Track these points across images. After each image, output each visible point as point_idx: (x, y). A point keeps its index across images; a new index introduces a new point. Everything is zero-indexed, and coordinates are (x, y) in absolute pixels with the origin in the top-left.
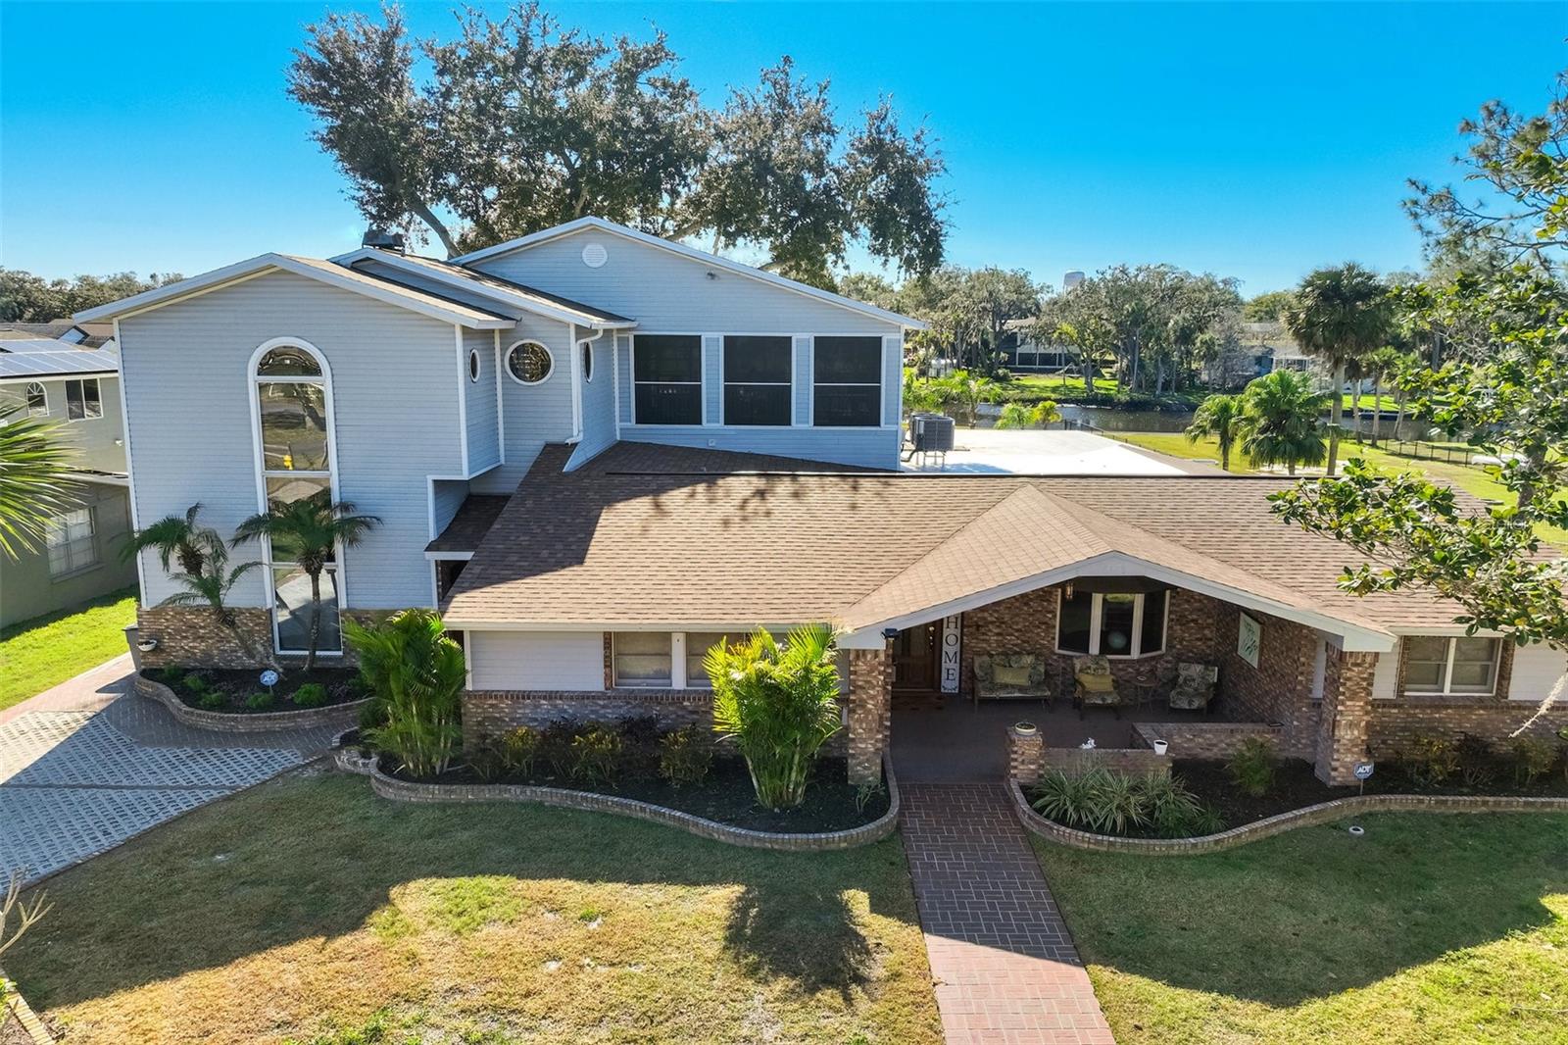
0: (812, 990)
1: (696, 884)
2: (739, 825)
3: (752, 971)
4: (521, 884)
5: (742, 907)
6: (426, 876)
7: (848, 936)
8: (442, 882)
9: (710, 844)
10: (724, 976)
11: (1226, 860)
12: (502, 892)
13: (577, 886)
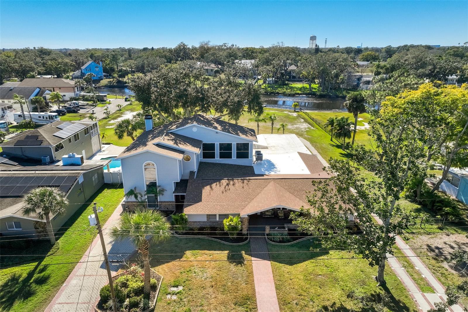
0: (238, 264)
1: (223, 251)
2: (228, 242)
3: (230, 262)
4: (201, 251)
5: (229, 254)
6: (188, 250)
7: (242, 257)
8: (191, 251)
9: (224, 244)
10: (228, 263)
11: (292, 246)
12: (199, 252)
13: (208, 251)
